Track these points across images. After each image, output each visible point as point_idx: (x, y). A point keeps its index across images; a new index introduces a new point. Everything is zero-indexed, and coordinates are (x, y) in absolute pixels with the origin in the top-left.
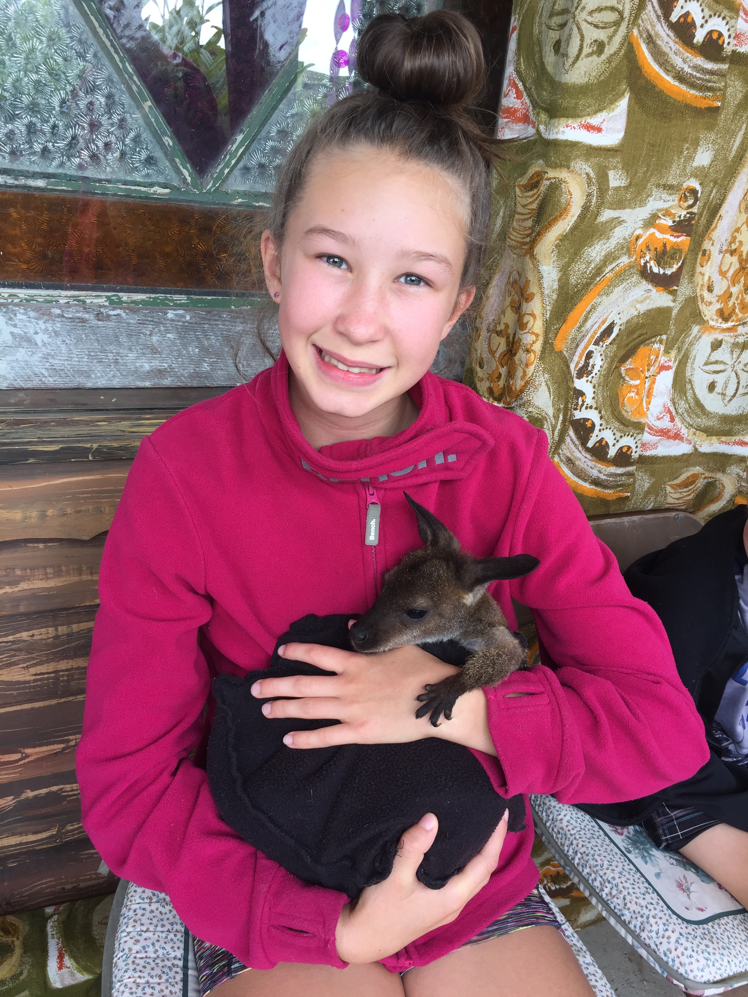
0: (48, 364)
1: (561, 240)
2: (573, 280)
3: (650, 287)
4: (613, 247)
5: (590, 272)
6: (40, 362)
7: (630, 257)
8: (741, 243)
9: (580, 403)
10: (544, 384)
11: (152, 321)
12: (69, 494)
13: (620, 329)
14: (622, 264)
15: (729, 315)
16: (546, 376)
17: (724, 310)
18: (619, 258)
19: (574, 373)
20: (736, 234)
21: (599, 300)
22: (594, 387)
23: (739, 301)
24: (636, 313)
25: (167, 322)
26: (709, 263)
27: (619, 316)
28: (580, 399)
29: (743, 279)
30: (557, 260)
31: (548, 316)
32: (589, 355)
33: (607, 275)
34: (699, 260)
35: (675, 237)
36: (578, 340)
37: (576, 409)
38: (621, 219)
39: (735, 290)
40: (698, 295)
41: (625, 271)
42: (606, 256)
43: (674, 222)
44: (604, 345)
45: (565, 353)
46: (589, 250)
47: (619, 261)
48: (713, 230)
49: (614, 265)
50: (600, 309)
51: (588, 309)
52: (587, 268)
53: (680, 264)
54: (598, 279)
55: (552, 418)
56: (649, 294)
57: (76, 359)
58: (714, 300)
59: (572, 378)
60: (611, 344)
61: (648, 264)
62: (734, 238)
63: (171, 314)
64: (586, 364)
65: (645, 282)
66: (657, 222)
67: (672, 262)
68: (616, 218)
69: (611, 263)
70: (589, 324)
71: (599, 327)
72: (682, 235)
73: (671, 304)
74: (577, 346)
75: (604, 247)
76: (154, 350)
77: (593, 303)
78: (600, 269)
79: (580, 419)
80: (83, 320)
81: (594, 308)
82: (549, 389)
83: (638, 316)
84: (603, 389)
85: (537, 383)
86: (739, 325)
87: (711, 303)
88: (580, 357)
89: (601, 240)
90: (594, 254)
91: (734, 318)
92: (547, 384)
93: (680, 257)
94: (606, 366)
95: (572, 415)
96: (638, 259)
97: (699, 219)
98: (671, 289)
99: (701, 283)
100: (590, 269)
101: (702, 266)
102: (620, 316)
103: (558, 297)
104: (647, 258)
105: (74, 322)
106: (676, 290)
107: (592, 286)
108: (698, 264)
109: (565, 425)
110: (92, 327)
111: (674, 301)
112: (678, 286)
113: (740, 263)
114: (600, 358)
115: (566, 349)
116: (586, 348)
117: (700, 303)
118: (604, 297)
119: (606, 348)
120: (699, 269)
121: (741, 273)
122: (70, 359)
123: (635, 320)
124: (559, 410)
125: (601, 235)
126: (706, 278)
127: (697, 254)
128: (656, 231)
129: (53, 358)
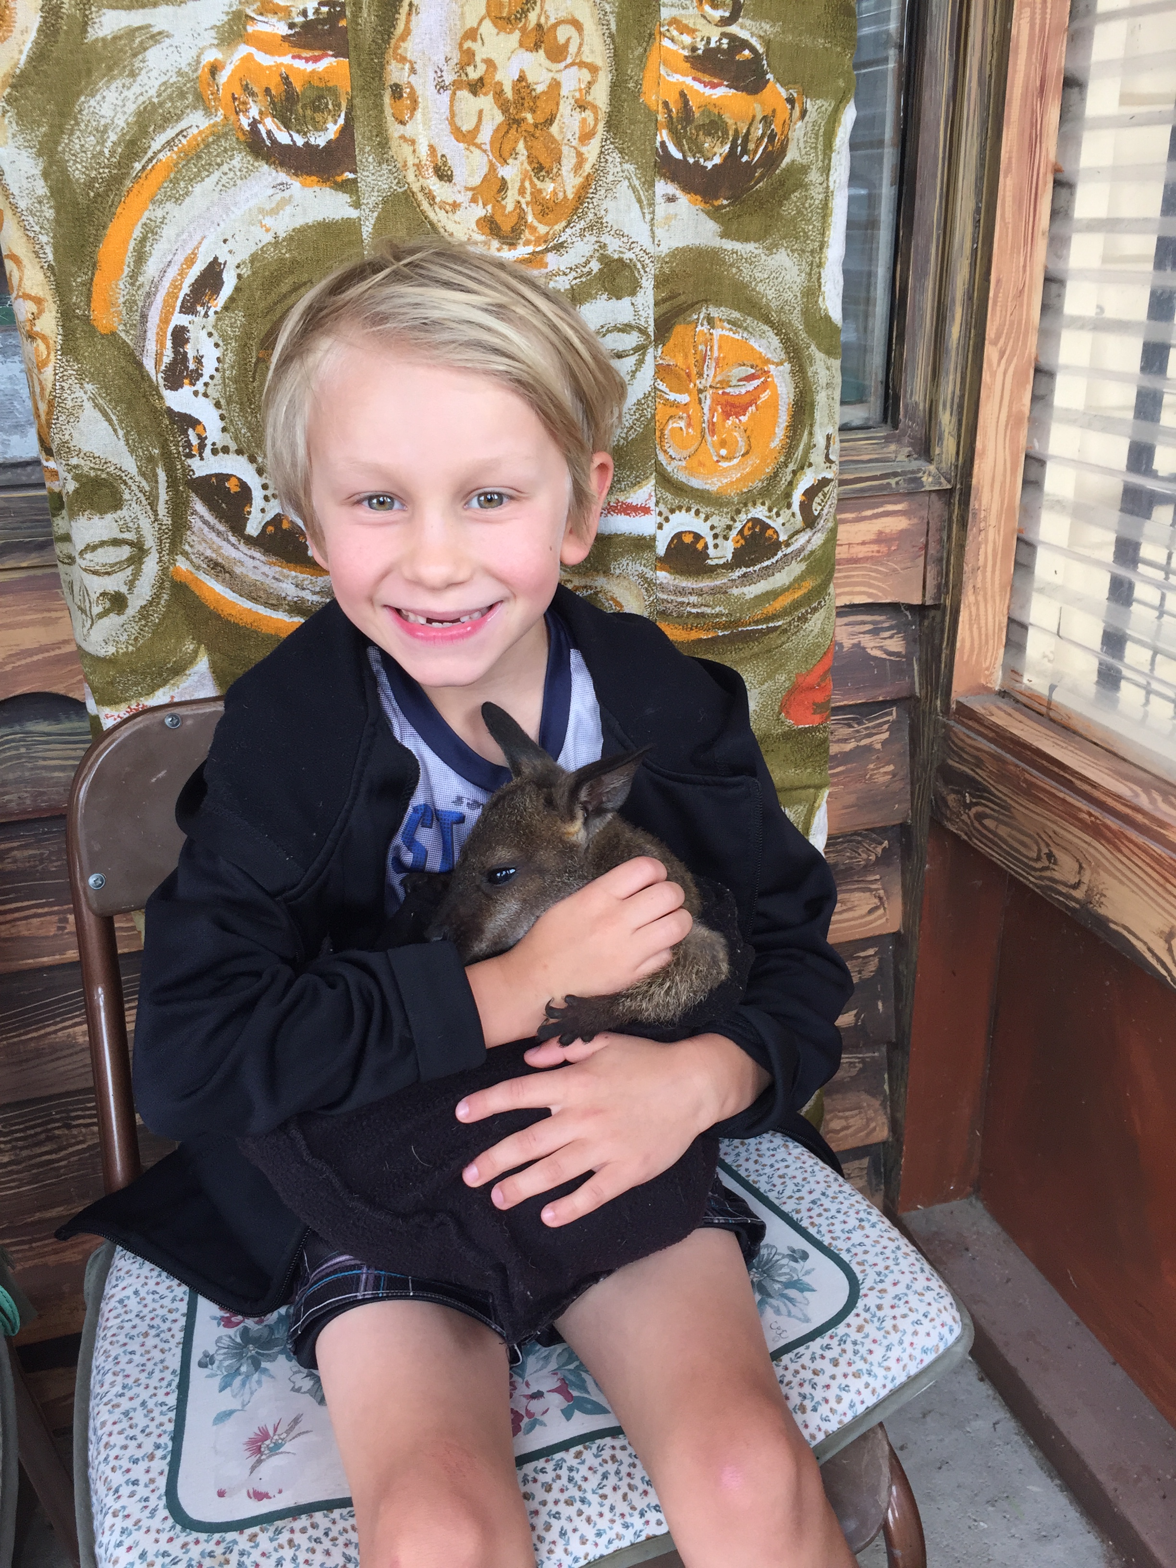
1: (13, 86)
2: (77, 172)
3: (282, 176)
4: (153, 92)
5: (113, 153)
7: (208, 111)
8: (490, 63)
9: (195, 441)
10: (88, 405)
13: (239, 276)
14: (195, 131)
15: (513, 230)
16: (89, 387)
17: (499, 219)
18: (179, 118)
19: (158, 378)
20: (468, 44)
21: (159, 213)
22: (218, 405)
23: (528, 198)
24: (268, 238)
26: (418, 114)
27: (226, 248)
28: (192, 435)
29: (521, 146)
30: (22, 132)
31: (51, 257)
32: (180, 336)
33: (161, 156)
34: (388, 111)
35: (307, 60)
36: (140, 304)
37: (190, 456)
38: (155, 30)
39: (511, 172)
40: (415, 188)
41: (207, 146)
42: (139, 114)
43: (291, 26)
44: (211, 313)
45: (123, 335)
46: (92, 102)
47: (182, 125)
48: (404, 37)
49: (170, 133)
50: (168, 232)
51: (137, 233)
52: (102, 142)
53: (341, 121)
54: (138, 166)
55: (138, 478)
56: (286, 194)
58: (464, 198)
59: (157, 389)
60: (226, 308)
61: (260, 126)
62: (468, 58)
64: (180, 359)
65: (266, 167)
66: (250, 29)
67: (318, 117)
68: (139, 28)
69: (162, 128)
70: (151, 268)
71: (182, 274)
72: (327, 55)
73: (354, 214)
74: (144, 317)
75: (129, 94)
77: (144, 220)
78: (132, 143)
79: (209, 477)
81: (151, 232)
82: (105, 415)
83: (276, 243)
84: (241, 410)
85: (69, 404)
86: (547, 250)
87: (455, 206)
88: (161, 343)
89: (113, 78)
90: (106, 110)
91: (527, 235)
92: (96, 406)
93: (338, 106)
94: (230, 358)
95: (187, 470)
96: (232, 118)
97: (356, 15)
98: (339, 179)
99: (411, 161)
100: (109, 144)
101: (403, 123)
102: (230, 245)
103: (58, 213)
104: (254, 112)
106: (355, 181)
107: (128, 183)
108: (390, 119)
109: (177, 491)
111: (357, 205)
112: (355, 171)
113: (505, 110)
114: (211, 342)
115: (121, 327)
116: (165, 320)
117: (425, 206)
118: (169, 206)
119: (219, 319)
120: (395, 130)
121: (513, 131)
123: (271, 254)
124: (151, 459)
125: (110, 69)
126: (423, 150)
127: (381, 96)
128: (253, 50)
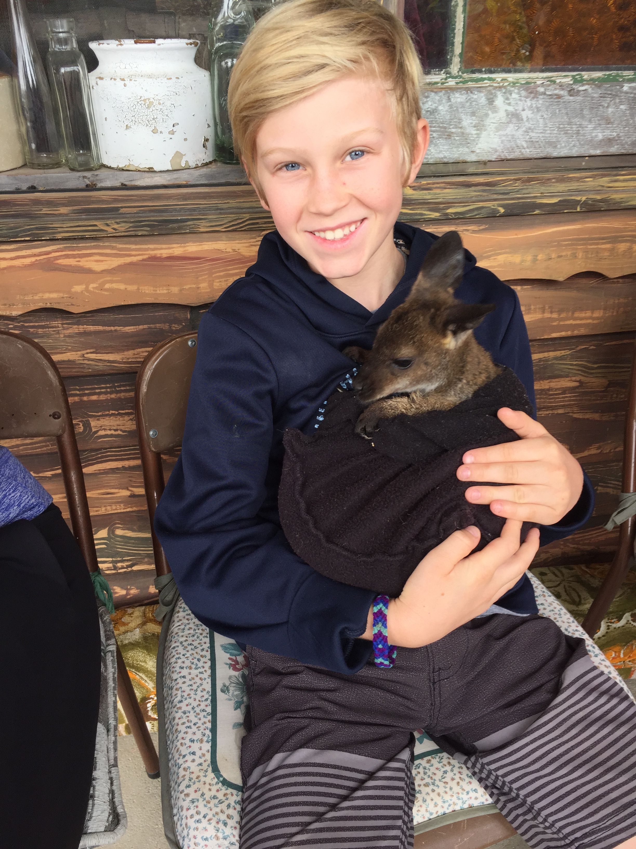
0: (528, 137)
6: (523, 135)
11: (611, 94)
12: (555, 242)
25: (622, 95)
57: (549, 132)
63: (626, 87)
76: (608, 122)
80: (559, 97)
105: (552, 98)
110: (565, 102)
122: (544, 132)
129: (532, 132)
